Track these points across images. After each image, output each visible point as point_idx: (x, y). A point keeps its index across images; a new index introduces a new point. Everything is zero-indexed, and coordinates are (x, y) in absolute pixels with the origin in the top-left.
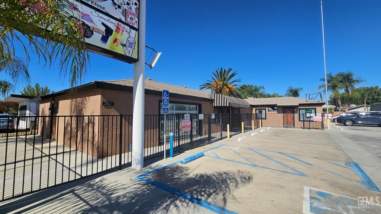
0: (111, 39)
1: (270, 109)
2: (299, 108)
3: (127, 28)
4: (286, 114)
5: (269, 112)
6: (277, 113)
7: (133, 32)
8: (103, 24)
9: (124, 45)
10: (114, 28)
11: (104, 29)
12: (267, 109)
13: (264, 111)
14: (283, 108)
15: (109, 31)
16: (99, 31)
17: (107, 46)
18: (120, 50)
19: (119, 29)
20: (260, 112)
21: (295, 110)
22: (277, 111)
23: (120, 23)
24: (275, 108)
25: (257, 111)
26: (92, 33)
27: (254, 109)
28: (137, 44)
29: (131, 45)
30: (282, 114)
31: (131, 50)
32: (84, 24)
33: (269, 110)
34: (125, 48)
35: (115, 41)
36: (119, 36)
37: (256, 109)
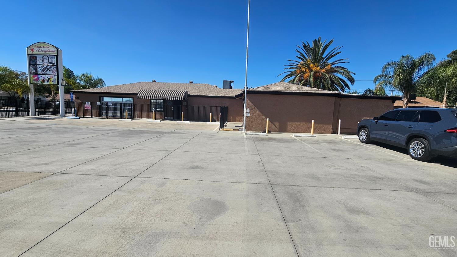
0: (49, 81)
3: (54, 76)
11: (47, 79)
23: (51, 75)
26: (45, 81)
29: (55, 80)
32: (43, 79)
34: (53, 82)
35: (50, 81)
36: (51, 79)
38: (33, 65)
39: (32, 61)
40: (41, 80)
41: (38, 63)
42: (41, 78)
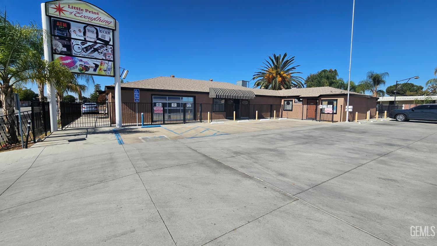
0: (98, 69)
1: (296, 100)
2: (322, 99)
3: (107, 62)
4: (310, 105)
5: (295, 104)
6: (301, 104)
7: (110, 63)
8: (94, 63)
9: (105, 71)
10: (99, 64)
11: (94, 65)
12: (294, 100)
13: (291, 103)
14: (308, 100)
15: (97, 66)
16: (92, 67)
17: (96, 73)
18: (103, 73)
19: (102, 63)
20: (288, 104)
21: (318, 101)
22: (302, 102)
23: (102, 61)
24: (301, 99)
25: (286, 102)
26: (89, 69)
27: (283, 100)
28: (113, 68)
29: (109, 70)
30: (306, 106)
31: (109, 72)
32: (85, 66)
33: (296, 102)
34: (106, 72)
35: (100, 69)
36: (102, 67)
37: (284, 100)
38: (61, 38)
39: (59, 30)
40: (79, 67)
41: (73, 36)
42: (78, 63)
